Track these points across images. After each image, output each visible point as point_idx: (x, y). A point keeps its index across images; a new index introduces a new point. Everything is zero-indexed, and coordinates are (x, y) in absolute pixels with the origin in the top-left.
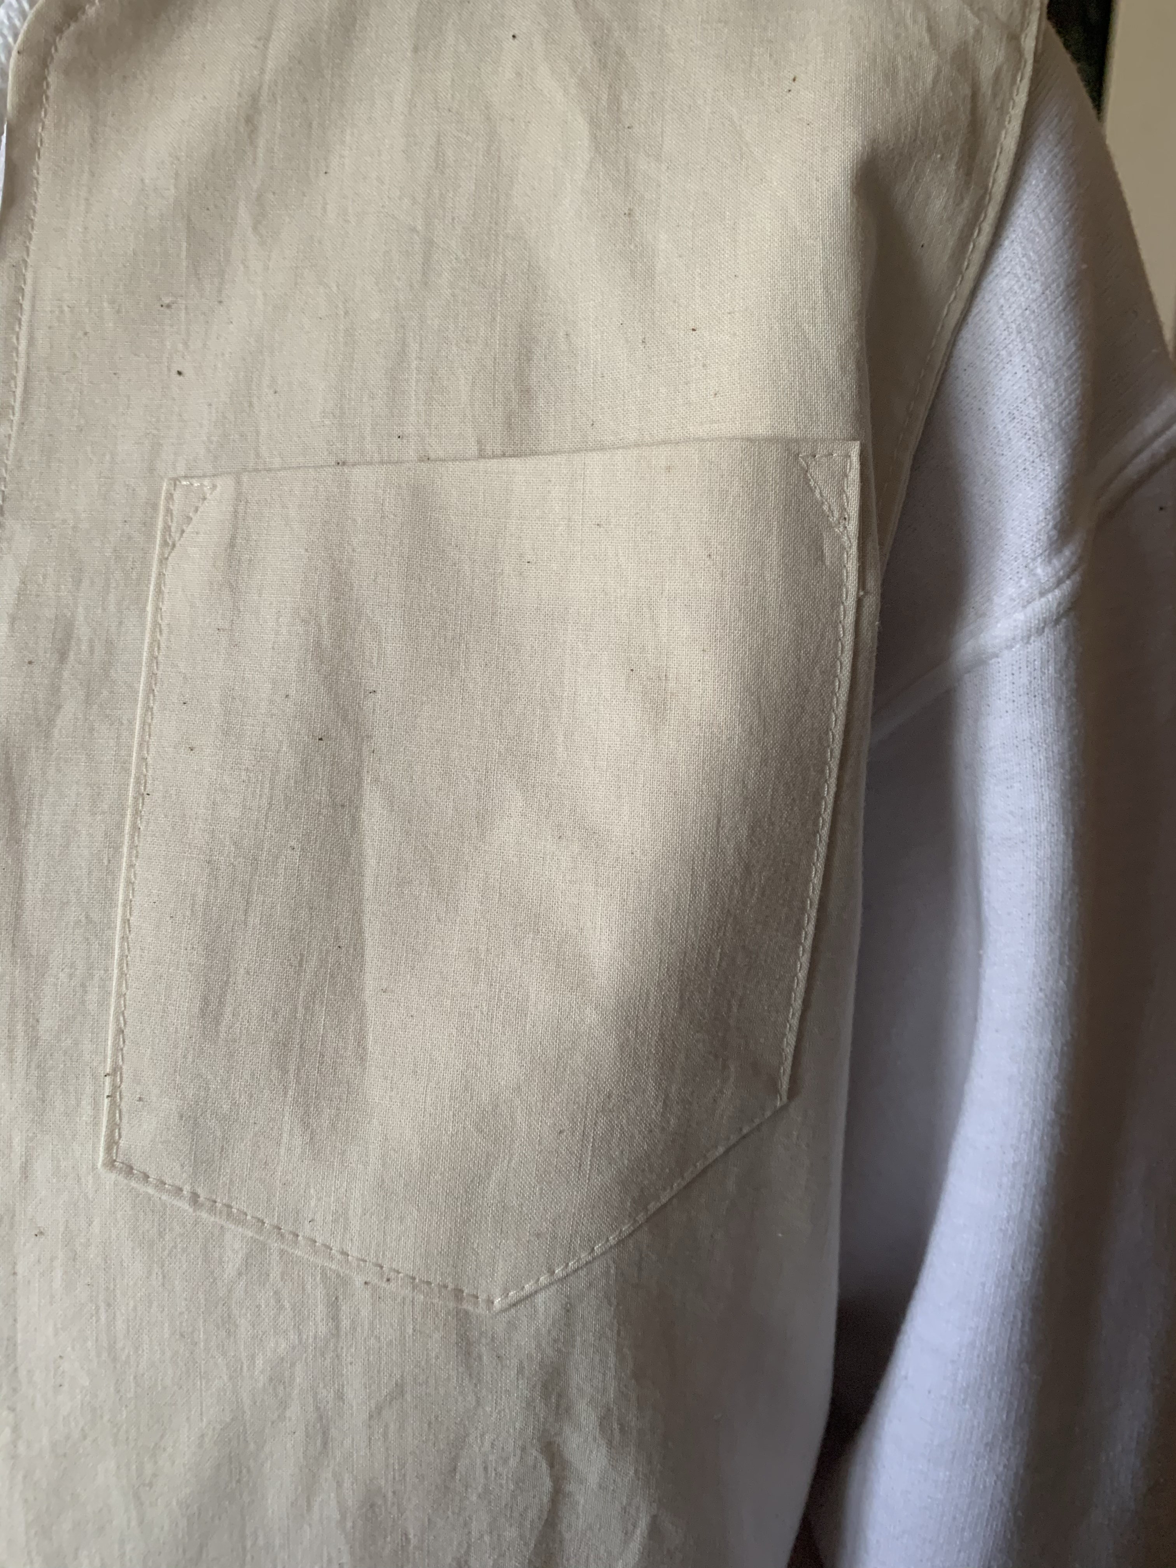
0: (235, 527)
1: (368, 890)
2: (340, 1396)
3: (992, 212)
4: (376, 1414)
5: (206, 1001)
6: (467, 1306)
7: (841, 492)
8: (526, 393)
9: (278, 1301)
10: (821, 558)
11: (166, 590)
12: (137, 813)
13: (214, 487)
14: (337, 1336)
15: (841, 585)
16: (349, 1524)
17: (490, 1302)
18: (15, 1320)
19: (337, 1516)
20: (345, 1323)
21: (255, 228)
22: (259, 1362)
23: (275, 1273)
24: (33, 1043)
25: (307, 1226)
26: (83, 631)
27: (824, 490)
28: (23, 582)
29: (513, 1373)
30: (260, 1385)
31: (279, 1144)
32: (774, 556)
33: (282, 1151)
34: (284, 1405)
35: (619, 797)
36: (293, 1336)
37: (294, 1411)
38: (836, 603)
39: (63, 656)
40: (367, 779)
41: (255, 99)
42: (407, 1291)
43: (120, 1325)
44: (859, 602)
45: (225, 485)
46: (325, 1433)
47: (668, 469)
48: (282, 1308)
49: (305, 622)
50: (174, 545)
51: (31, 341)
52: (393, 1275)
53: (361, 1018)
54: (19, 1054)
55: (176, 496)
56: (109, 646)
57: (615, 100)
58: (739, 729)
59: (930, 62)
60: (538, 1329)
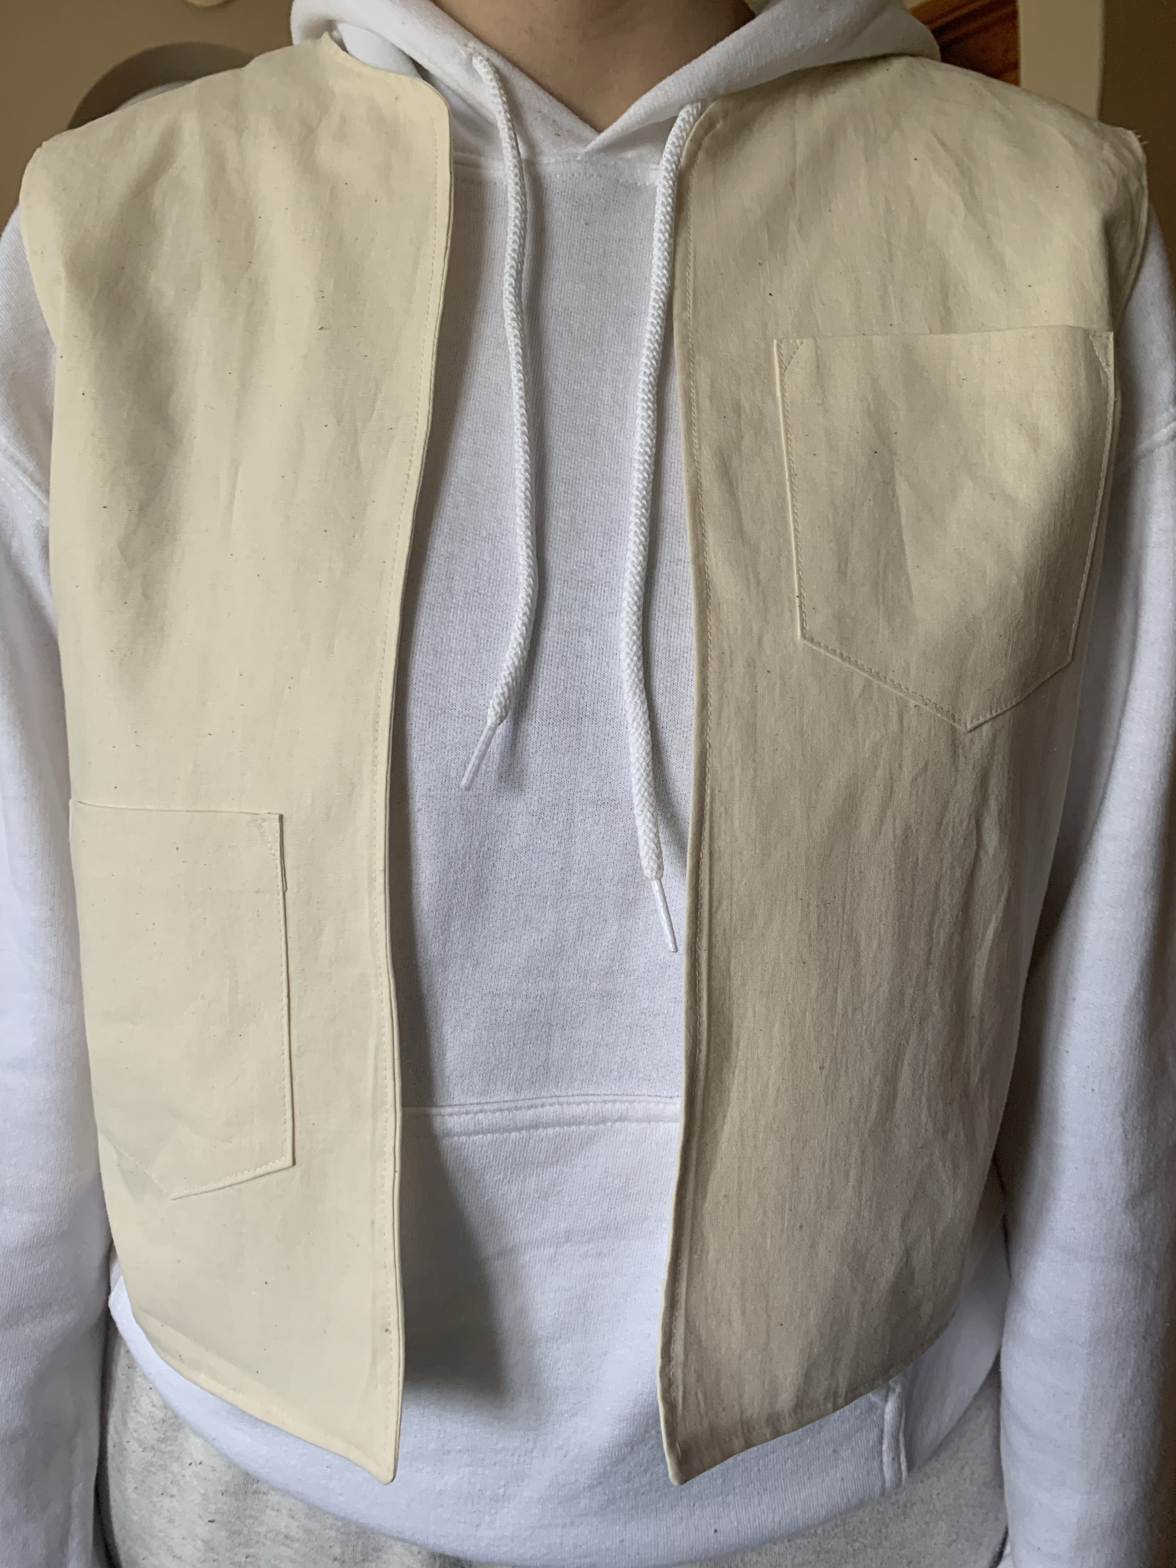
0: (818, 360)
1: (903, 522)
2: (900, 766)
3: (1139, 251)
4: (914, 779)
5: (839, 566)
6: (956, 725)
7: (1106, 354)
8: (948, 311)
9: (877, 712)
10: (1100, 380)
11: (786, 387)
12: (792, 483)
13: (802, 343)
14: (902, 731)
15: (1108, 394)
16: (896, 844)
17: (966, 725)
18: (756, 715)
19: (892, 839)
20: (905, 725)
21: (799, 232)
22: (867, 743)
23: (876, 697)
24: (758, 583)
25: (891, 673)
26: (745, 404)
27: (1098, 352)
28: (712, 382)
29: (971, 767)
30: (867, 756)
31: (878, 632)
32: (1083, 376)
33: (880, 636)
34: (876, 769)
35: (1021, 480)
36: (883, 731)
37: (880, 772)
38: (1106, 403)
39: (739, 416)
40: (897, 473)
41: (793, 175)
42: (933, 711)
43: (806, 720)
44: (1115, 402)
45: (808, 343)
46: (892, 787)
47: (1033, 337)
48: (878, 715)
49: (861, 401)
50: (786, 368)
51: (695, 275)
52: (928, 701)
53: (908, 578)
54: (752, 587)
55: (782, 346)
56: (761, 413)
57: (971, 189)
58: (1072, 452)
59: (1115, 183)
60: (982, 745)
